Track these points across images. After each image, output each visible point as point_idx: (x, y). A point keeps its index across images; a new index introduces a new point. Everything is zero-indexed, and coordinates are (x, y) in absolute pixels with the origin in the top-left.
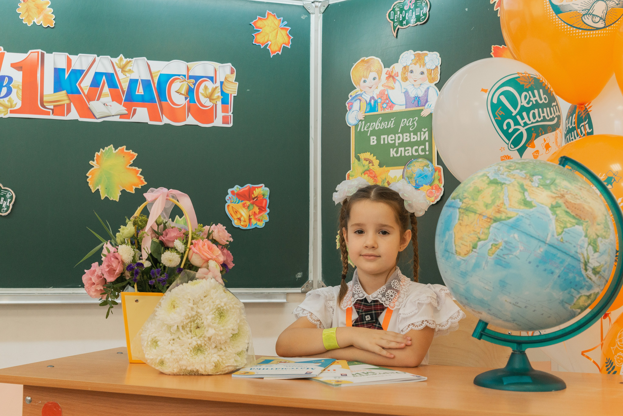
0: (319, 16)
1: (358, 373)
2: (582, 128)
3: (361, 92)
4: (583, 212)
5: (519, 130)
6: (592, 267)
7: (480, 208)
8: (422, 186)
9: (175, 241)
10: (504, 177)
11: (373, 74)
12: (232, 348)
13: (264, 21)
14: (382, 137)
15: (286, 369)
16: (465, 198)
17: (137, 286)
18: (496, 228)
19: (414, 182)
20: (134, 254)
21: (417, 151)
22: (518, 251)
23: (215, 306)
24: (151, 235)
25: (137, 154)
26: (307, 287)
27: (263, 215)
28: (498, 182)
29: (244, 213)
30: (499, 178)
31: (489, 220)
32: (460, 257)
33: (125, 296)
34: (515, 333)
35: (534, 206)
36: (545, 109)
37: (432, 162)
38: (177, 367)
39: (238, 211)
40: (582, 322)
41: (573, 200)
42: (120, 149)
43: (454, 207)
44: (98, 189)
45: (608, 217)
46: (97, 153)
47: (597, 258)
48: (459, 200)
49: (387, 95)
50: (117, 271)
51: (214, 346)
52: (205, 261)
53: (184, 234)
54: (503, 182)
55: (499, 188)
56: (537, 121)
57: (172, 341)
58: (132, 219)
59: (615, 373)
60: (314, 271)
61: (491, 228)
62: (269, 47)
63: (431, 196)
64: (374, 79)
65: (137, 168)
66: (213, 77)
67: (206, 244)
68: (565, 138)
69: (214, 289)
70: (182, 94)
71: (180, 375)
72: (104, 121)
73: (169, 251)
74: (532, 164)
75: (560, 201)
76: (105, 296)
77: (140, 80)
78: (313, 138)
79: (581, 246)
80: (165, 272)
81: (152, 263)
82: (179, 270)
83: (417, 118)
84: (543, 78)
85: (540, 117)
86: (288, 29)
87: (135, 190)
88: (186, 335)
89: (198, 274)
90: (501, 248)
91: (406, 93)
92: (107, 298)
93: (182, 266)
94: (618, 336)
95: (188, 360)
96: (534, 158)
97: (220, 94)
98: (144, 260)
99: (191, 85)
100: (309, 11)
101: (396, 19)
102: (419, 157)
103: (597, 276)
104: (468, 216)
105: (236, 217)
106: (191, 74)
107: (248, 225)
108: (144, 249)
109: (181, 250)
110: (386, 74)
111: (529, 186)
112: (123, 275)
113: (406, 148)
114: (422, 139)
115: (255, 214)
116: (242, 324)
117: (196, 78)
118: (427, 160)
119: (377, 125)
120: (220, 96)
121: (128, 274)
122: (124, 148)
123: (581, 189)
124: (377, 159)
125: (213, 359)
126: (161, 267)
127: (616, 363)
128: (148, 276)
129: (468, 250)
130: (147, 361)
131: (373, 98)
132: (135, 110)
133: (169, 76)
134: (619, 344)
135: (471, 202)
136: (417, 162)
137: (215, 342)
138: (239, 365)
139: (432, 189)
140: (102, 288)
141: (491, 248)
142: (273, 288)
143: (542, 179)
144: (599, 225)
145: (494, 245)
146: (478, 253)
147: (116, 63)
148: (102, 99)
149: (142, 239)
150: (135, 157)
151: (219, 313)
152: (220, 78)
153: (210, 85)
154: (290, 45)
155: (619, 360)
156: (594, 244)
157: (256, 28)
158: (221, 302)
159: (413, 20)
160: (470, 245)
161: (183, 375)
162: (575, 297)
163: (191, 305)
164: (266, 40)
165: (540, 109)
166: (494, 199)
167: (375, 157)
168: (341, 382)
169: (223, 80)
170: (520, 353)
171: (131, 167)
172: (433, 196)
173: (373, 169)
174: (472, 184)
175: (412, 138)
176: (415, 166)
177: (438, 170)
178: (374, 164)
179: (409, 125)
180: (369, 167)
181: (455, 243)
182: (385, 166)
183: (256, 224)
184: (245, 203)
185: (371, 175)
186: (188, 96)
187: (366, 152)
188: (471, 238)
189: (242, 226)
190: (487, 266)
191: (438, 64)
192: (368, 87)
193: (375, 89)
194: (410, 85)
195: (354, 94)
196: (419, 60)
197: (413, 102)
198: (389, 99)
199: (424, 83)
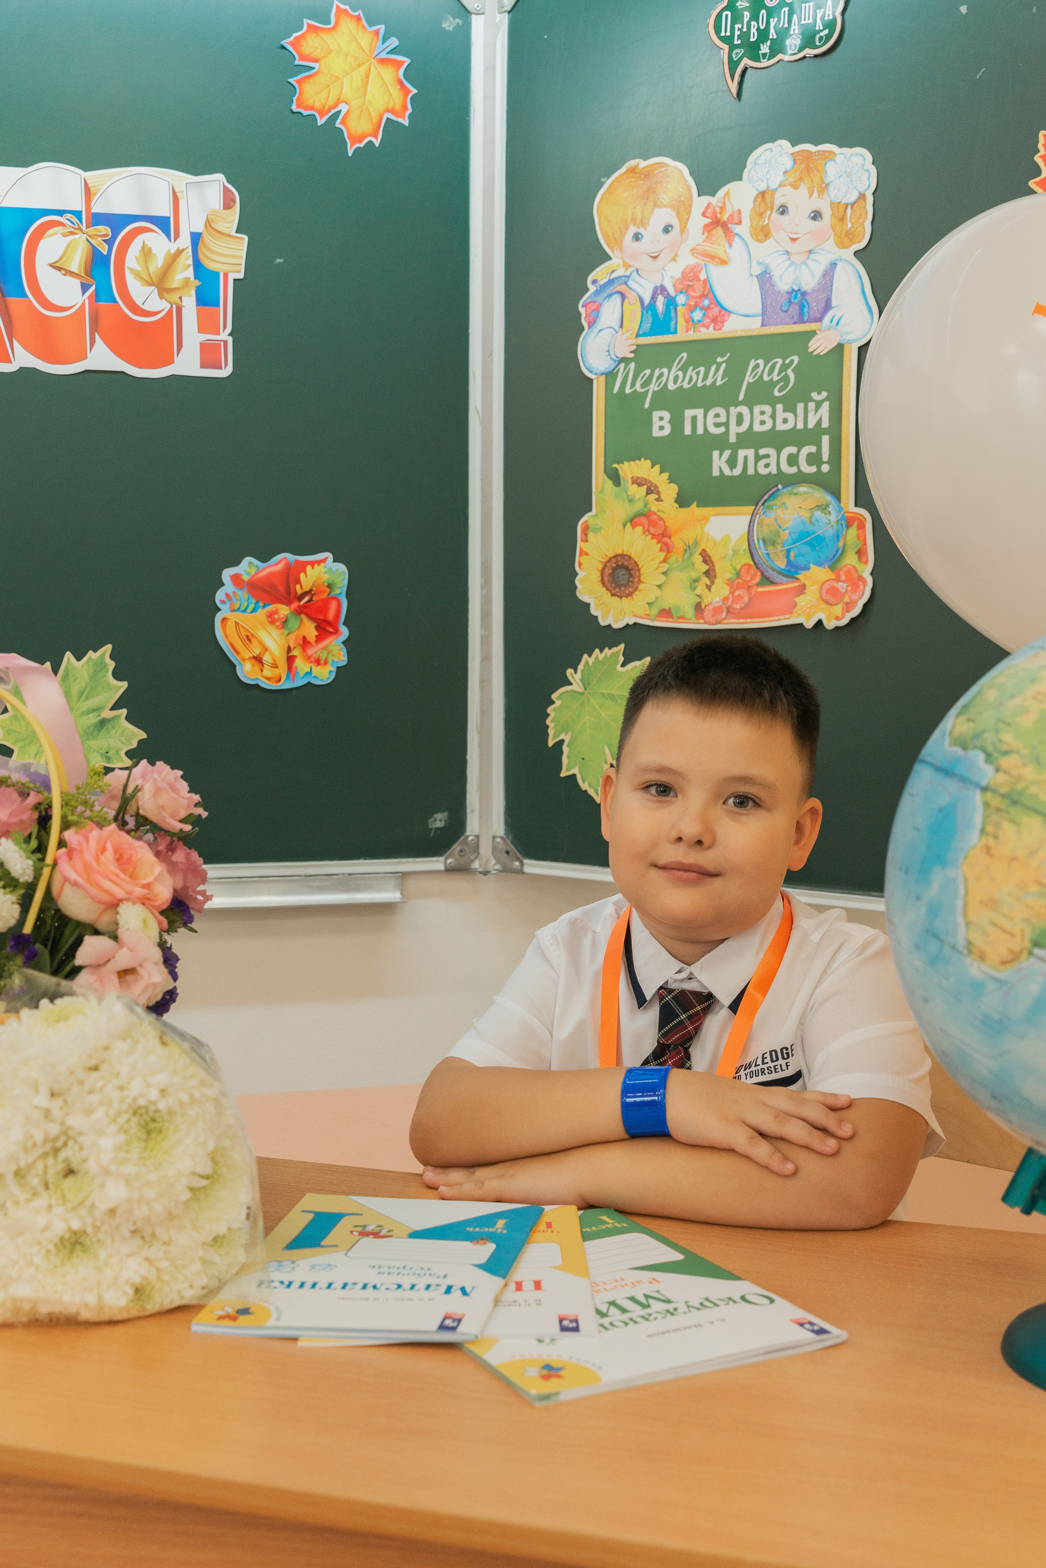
0: (498, 20)
1: (614, 1305)
3: (626, 270)
8: (807, 568)
11: (663, 216)
12: (193, 1228)
13: (326, 36)
14: (689, 413)
15: (374, 1291)
16: (1006, 753)
19: (782, 555)
21: (793, 460)
23: (129, 1101)
26: (462, 854)
27: (331, 647)
29: (272, 641)
32: (984, 967)
37: (838, 498)
39: (253, 635)
43: (963, 780)
48: (982, 756)
49: (706, 281)
51: (126, 1231)
52: (103, 907)
53: (35, 810)
60: (480, 806)
62: (342, 122)
63: (833, 601)
64: (667, 230)
66: (169, 217)
67: (109, 846)
69: (124, 1039)
70: (72, 274)
71: (13, 1327)
78: (479, 408)
82: (15, 938)
83: (796, 359)
86: (403, 62)
88: (27, 1201)
89: (85, 956)
91: (765, 279)
93: (28, 929)
95: (40, 1281)
97: (190, 273)
99: (100, 245)
100: (465, 3)
101: (739, 37)
102: (800, 479)
104: (1019, 825)
105: (247, 655)
106: (96, 209)
107: (283, 678)
109: (23, 875)
110: (704, 215)
113: (762, 452)
114: (811, 425)
115: (305, 643)
117: (116, 222)
118: (822, 490)
119: (672, 377)
120: (192, 279)
125: (127, 1273)
129: (1016, 948)
131: (663, 289)
133: (29, 215)
135: (1029, 772)
136: (793, 496)
139: (838, 580)
142: (361, 861)
151: (142, 1121)
152: (191, 221)
153: (158, 243)
154: (407, 114)
157: (299, 60)
158: (148, 1087)
159: (793, 42)
160: (1023, 931)
163: (42, 1100)
164: (332, 100)
167: (666, 475)
168: (557, 1372)
169: (199, 228)
172: (840, 603)
173: (658, 511)
174: (1034, 698)
175: (779, 420)
176: (787, 508)
177: (856, 523)
178: (663, 496)
179: (772, 378)
180: (648, 506)
181: (965, 913)
182: (695, 503)
183: (309, 673)
184: (274, 609)
185: (651, 529)
186: (90, 279)
187: (640, 460)
188: (1028, 906)
189: (266, 681)
191: (867, 186)
192: (647, 254)
193: (669, 262)
194: (779, 253)
195: (605, 278)
196: (808, 173)
197: (784, 309)
198: (711, 296)
199: (821, 249)
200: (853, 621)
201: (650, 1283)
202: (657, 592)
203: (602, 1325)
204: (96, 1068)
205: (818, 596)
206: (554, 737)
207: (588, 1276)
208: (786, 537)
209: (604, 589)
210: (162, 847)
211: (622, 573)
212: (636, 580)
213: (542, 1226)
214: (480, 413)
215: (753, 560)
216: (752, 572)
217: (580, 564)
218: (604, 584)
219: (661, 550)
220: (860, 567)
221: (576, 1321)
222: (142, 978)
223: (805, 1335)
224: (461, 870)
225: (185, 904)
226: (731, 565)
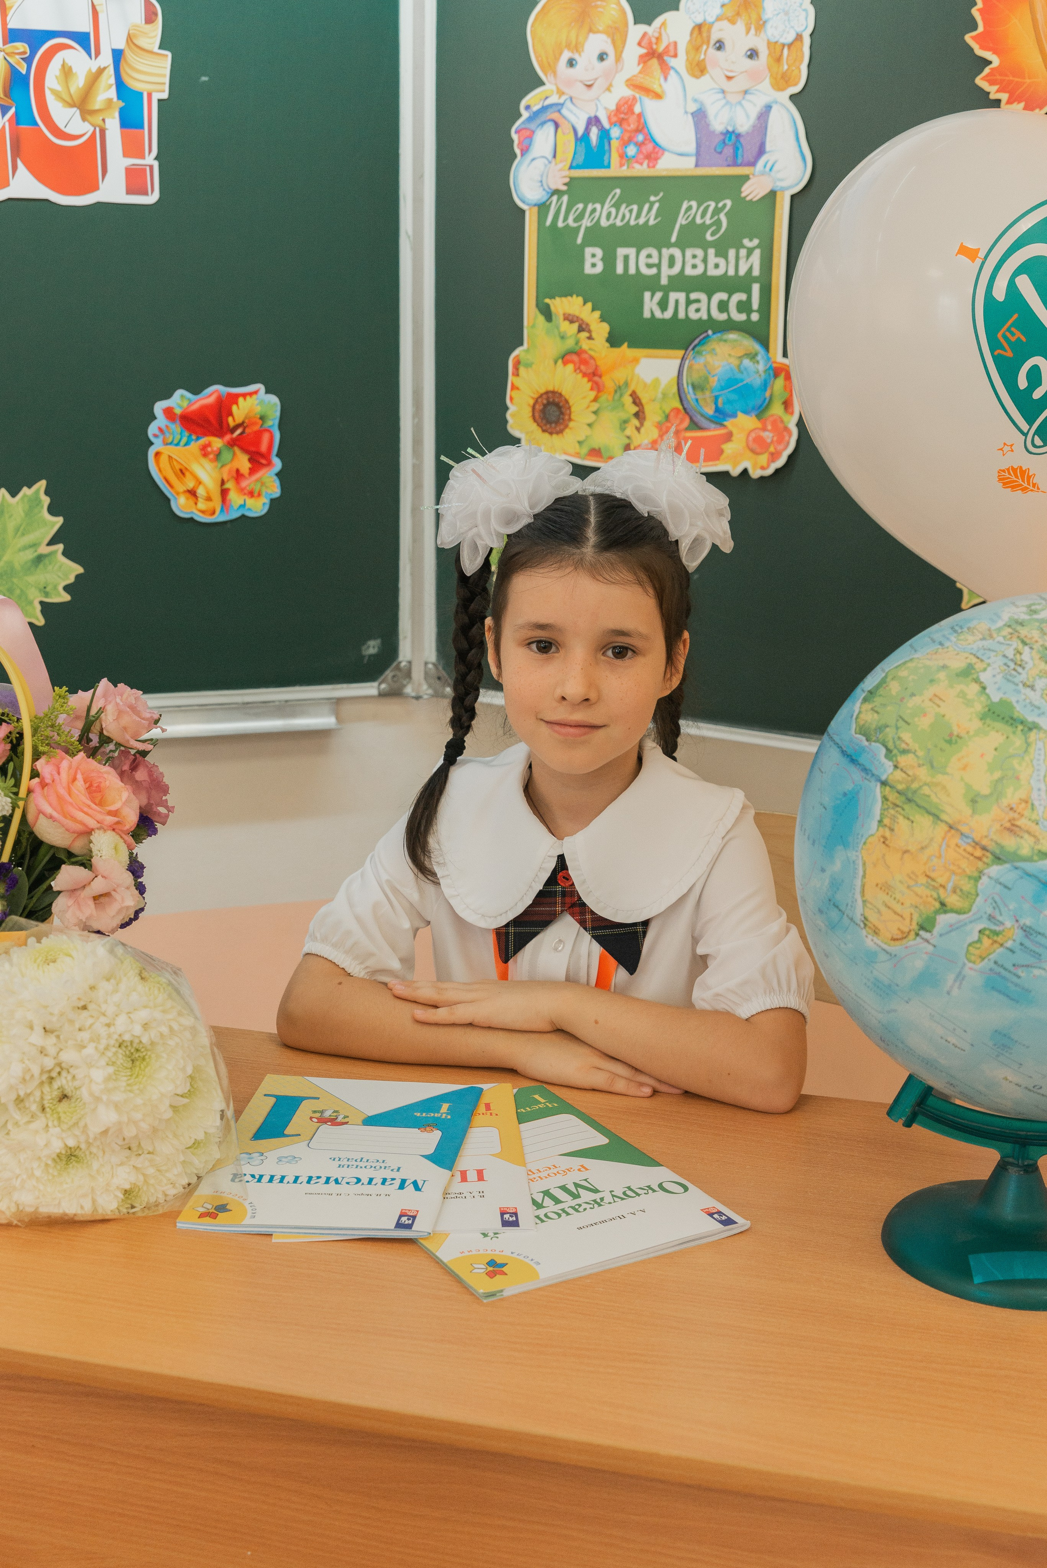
3: (560, 97)
7: (954, 804)
8: (734, 416)
10: (1034, 697)
11: (598, 42)
14: (621, 252)
15: (336, 1185)
18: (998, 881)
19: (710, 401)
21: (723, 306)
23: (116, 1036)
26: (395, 679)
27: (264, 480)
28: (1015, 716)
29: (206, 474)
30: (1018, 702)
31: (978, 853)
32: (875, 939)
37: (767, 348)
39: (186, 469)
48: (883, 751)
49: (640, 115)
52: (76, 835)
53: (8, 740)
54: (1031, 718)
55: (1018, 741)
60: (412, 634)
61: (985, 879)
63: (758, 450)
64: (602, 57)
66: (89, 34)
67: (79, 776)
69: (108, 980)
78: (410, 233)
83: (729, 203)
90: (1009, 944)
91: (700, 117)
93: (5, 857)
97: (112, 93)
99: (19, 63)
102: (730, 326)
104: (912, 822)
105: (181, 488)
106: (14, 23)
107: (218, 511)
110: (639, 44)
113: (693, 296)
114: (742, 272)
115: (238, 476)
117: (33, 38)
118: (751, 339)
119: (605, 214)
120: (115, 99)
124: (603, 319)
125: (117, 1180)
129: (906, 929)
131: (597, 120)
135: (923, 773)
136: (722, 343)
139: (764, 429)
141: (979, 941)
142: (297, 688)
145: (987, 932)
146: (935, 946)
151: (128, 1053)
152: (113, 37)
153: (78, 62)
158: (132, 1024)
160: (911, 914)
163: (37, 1038)
166: (1001, 779)
167: (597, 314)
168: (500, 1268)
169: (121, 44)
170: (1022, 1170)
172: (765, 452)
173: (590, 349)
175: (710, 265)
176: (716, 354)
177: (783, 374)
178: (594, 335)
179: (704, 222)
180: (580, 344)
181: (863, 893)
182: (626, 344)
183: (243, 506)
184: (207, 443)
185: (583, 367)
186: (10, 101)
187: (572, 296)
188: (917, 895)
189: (201, 514)
190: (959, 988)
191: (805, 26)
192: (581, 82)
193: (604, 92)
194: (714, 91)
195: (539, 104)
196: (746, 8)
197: (719, 150)
198: (646, 130)
199: (756, 90)
200: (777, 471)
201: (579, 1170)
202: (587, 431)
203: (538, 1217)
204: (84, 1008)
205: (744, 444)
207: (525, 1165)
208: (715, 384)
209: (535, 425)
210: (126, 767)
211: (553, 410)
212: (567, 417)
213: (482, 1108)
214: (411, 238)
215: (683, 405)
217: (511, 399)
218: (535, 420)
219: (592, 389)
220: (786, 417)
221: (516, 1214)
222: (116, 900)
223: (714, 1226)
224: (394, 693)
225: (150, 819)
226: (661, 408)
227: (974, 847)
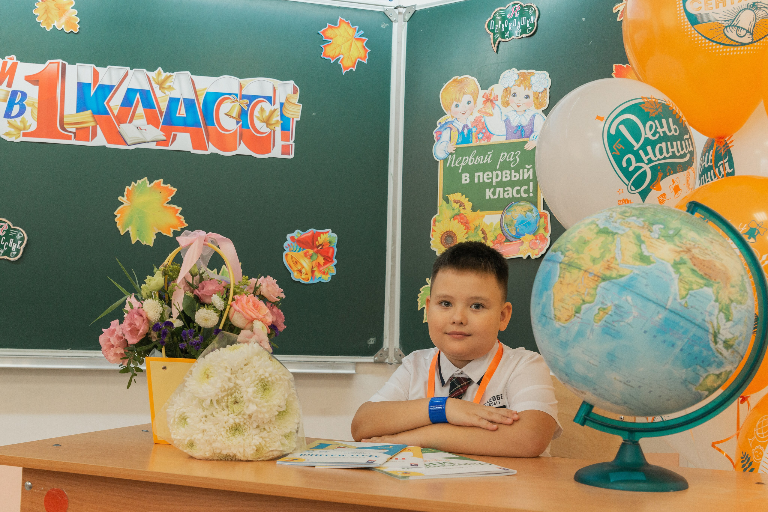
0: (403, 24)
1: (432, 464)
2: (721, 167)
3: (452, 119)
4: (713, 270)
5: (641, 167)
6: (723, 338)
7: (586, 263)
8: (524, 235)
9: (212, 296)
10: (617, 225)
11: (467, 98)
12: (278, 428)
13: (335, 30)
14: (477, 174)
15: (343, 456)
16: (568, 251)
17: (166, 350)
18: (604, 288)
19: (514, 230)
20: (162, 310)
21: (518, 192)
22: (631, 317)
24: (184, 288)
25: (176, 190)
26: (381, 355)
27: (329, 267)
28: (609, 231)
29: (306, 264)
30: (610, 227)
32: (560, 323)
33: (151, 362)
34: (628, 419)
35: (653, 262)
36: (675, 143)
37: (536, 207)
38: (210, 450)
39: (298, 261)
40: (710, 407)
41: (701, 256)
42: (156, 183)
43: (554, 261)
44: (128, 231)
45: (745, 278)
46: (127, 187)
47: (730, 328)
48: (560, 253)
49: (484, 122)
50: (141, 331)
51: (255, 425)
52: (248, 321)
53: (224, 287)
54: (615, 231)
55: (610, 238)
56: (665, 158)
57: (204, 419)
58: (161, 268)
59: (752, 470)
60: (389, 336)
61: (599, 288)
62: (341, 62)
63: (534, 247)
64: (469, 103)
65: (176, 207)
66: (272, 97)
67: (251, 300)
68: (700, 179)
69: (258, 356)
70: (233, 117)
71: (213, 460)
72: (137, 148)
73: (204, 308)
74: (652, 210)
75: (686, 257)
76: (127, 361)
77: (181, 99)
78: (393, 174)
79: (709, 313)
80: (199, 334)
81: (184, 323)
82: (216, 330)
83: (519, 152)
84: (674, 104)
85: (668, 152)
86: (365, 40)
87: (173, 233)
88: (221, 411)
89: (240, 337)
90: (610, 313)
91: (507, 121)
92: (129, 364)
93: (221, 327)
94: (757, 425)
95: (223, 442)
96: (660, 203)
97: (279, 118)
98: (174, 319)
99: (245, 106)
100: (390, 18)
102: (521, 199)
103: (730, 350)
104: (571, 273)
105: (295, 269)
106: (244, 93)
107: (310, 279)
108: (174, 305)
109: (220, 307)
110: (483, 97)
111: (647, 237)
112: (149, 336)
113: (506, 189)
114: (525, 178)
115: (319, 265)
116: (292, 399)
117: (251, 98)
118: (530, 204)
119: (470, 160)
120: (280, 120)
121: (154, 335)
122: (160, 182)
123: (712, 242)
124: (469, 201)
125: (254, 441)
126: (194, 327)
127: (754, 458)
128: (179, 337)
129: (570, 315)
130: (173, 441)
131: (466, 126)
132: (175, 136)
133: (218, 95)
134: (758, 435)
135: (575, 256)
136: (518, 206)
137: (257, 421)
138: (287, 450)
139: (536, 239)
140: (123, 352)
141: (598, 313)
142: (339, 356)
143: (664, 228)
144: (733, 287)
146: (581, 319)
147: (153, 78)
148: (136, 122)
149: (173, 293)
150: (174, 193)
151: (262, 385)
152: (280, 98)
153: (267, 106)
154: (366, 59)
155: (758, 454)
156: (726, 311)
157: (325, 38)
158: (265, 372)
160: (572, 308)
161: (217, 460)
162: (701, 376)
163: (228, 374)
164: (337, 53)
165: (669, 143)
166: (603, 252)
167: (467, 199)
168: (409, 473)
169: (283, 101)
170: (631, 443)
171: (169, 205)
172: (537, 248)
173: (464, 213)
174: (578, 233)
175: (513, 176)
176: (516, 211)
177: (543, 217)
178: (466, 207)
179: (510, 160)
180: (460, 211)
181: (554, 306)
182: (479, 210)
183: (321, 277)
184: (307, 251)
185: (461, 221)
186: (240, 120)
187: (457, 193)
188: (573, 299)
189: (303, 280)
190: (592, 335)
191: (547, 85)
192: (461, 112)
193: (470, 115)
194: (513, 111)
195: (444, 121)
196: (524, 81)
197: (515, 132)
198: (486, 128)
199: (529, 110)
200: (542, 255)
203: (426, 466)
204: (247, 364)
205: (528, 246)
206: (421, 306)
207: (423, 458)
208: (515, 223)
209: (442, 245)
210: (269, 305)
211: (449, 238)
212: (455, 241)
213: (407, 450)
214: (393, 176)
215: (502, 232)
216: (502, 237)
217: (432, 235)
218: (442, 243)
219: (465, 229)
221: (417, 465)
223: (501, 470)
224: (380, 362)
226: (494, 234)
227: (595, 277)
